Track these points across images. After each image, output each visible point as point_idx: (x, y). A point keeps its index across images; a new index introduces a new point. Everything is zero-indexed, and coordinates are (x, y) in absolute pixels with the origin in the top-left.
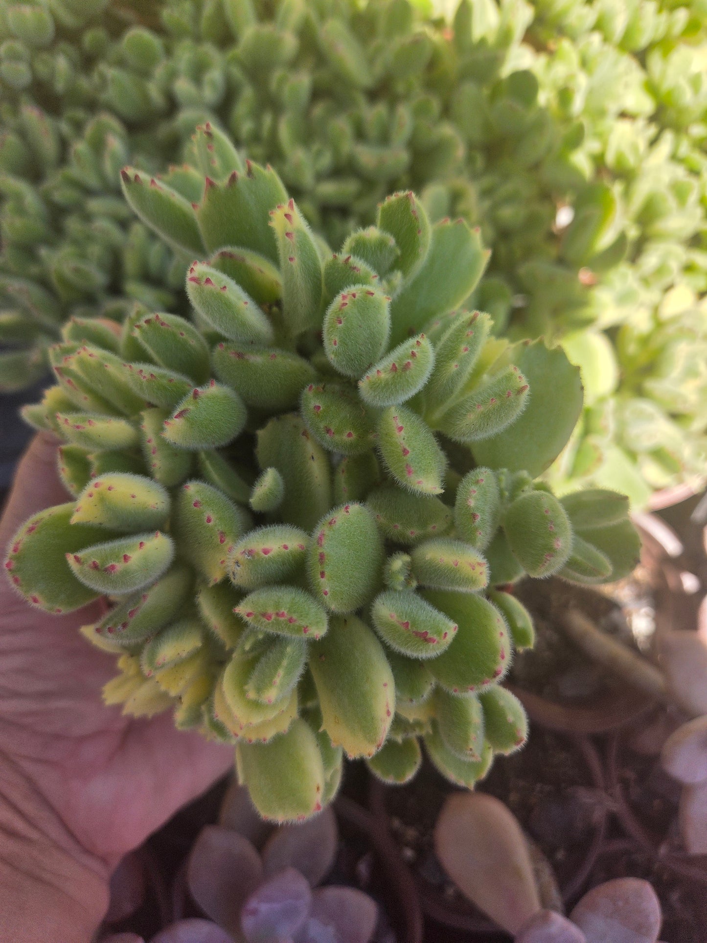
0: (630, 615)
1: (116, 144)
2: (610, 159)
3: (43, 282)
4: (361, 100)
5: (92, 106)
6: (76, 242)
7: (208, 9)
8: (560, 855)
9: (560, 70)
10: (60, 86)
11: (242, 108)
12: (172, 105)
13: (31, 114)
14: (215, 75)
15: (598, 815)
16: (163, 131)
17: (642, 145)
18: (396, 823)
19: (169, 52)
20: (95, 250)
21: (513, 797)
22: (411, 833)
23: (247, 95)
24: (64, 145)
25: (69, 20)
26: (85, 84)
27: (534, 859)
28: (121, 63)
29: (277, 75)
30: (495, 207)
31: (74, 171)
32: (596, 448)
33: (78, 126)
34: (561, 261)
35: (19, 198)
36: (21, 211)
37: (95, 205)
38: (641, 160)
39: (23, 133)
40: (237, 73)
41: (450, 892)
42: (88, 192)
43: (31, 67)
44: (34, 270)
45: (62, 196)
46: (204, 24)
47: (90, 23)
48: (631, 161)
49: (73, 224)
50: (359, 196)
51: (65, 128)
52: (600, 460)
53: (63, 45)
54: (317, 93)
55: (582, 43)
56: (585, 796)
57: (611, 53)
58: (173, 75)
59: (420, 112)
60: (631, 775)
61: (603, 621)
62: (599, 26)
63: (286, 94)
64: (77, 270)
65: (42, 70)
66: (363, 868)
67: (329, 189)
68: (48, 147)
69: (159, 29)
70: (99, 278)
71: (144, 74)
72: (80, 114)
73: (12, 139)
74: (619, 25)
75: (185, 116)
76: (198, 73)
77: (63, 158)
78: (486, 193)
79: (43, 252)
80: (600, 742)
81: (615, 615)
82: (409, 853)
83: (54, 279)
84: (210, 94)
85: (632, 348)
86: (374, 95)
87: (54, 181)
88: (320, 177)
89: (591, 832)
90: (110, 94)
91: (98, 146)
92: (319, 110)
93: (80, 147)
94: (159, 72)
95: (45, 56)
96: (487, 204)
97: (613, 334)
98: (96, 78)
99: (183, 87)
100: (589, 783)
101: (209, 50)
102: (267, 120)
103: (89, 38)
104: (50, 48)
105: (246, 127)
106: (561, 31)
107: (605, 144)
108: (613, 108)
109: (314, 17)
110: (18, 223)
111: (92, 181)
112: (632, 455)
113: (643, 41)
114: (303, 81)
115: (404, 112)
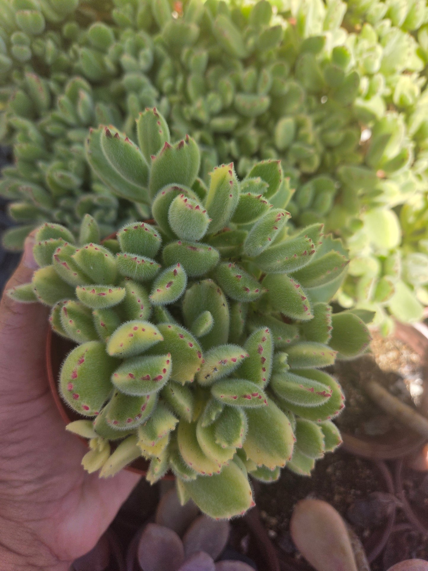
0: (409, 384)
1: (85, 97)
2: (396, 99)
3: (41, 183)
4: (239, 65)
5: (70, 71)
6: (60, 158)
7: (141, 10)
8: (366, 533)
9: (364, 44)
10: (49, 59)
11: (164, 72)
12: (120, 71)
13: (31, 78)
14: (147, 52)
15: (390, 510)
16: (114, 86)
17: (417, 91)
18: (264, 515)
19: (117, 37)
20: (73, 164)
21: (337, 498)
22: (273, 521)
23: (167, 63)
24: (52, 97)
25: (54, 17)
26: (64, 57)
27: (352, 538)
28: (87, 44)
29: (185, 51)
30: (324, 132)
31: (59, 113)
32: (390, 284)
33: (62, 84)
34: (365, 164)
35: (25, 131)
36: (27, 139)
37: (72, 135)
38: (416, 100)
39: (26, 89)
40: (161, 50)
41: (298, 557)
42: (68, 126)
43: (31, 48)
44: (35, 175)
45: (52, 129)
46: (139, 19)
47: (67, 19)
48: (410, 101)
49: (59, 147)
50: (238, 126)
51: (53, 85)
52: (393, 292)
53: (51, 34)
54: (211, 62)
55: (378, 27)
56: (381, 497)
57: (397, 33)
58: (120, 52)
59: (277, 72)
60: (410, 484)
61: (392, 388)
62: (388, 15)
63: (192, 62)
64: (62, 177)
65: (38, 49)
66: (244, 544)
67: (219, 123)
68: (43, 98)
69: (110, 22)
70: (76, 181)
71: (102, 50)
72: (62, 77)
73: (20, 93)
74: (402, 15)
75: (129, 78)
76: (136, 50)
77: (52, 105)
78: (317, 123)
79: (41, 164)
80: (391, 464)
81: (399, 384)
82: (272, 533)
83: (48, 182)
84: (144, 64)
85: (411, 219)
86: (246, 62)
87: (46, 119)
88: (213, 115)
89: (386, 520)
90: (80, 64)
91: (74, 98)
92: (212, 72)
93: (63, 99)
94: (112, 50)
95: (39, 41)
96: (319, 129)
97: (398, 210)
98: (71, 53)
99: (127, 59)
100: (385, 490)
101: (143, 35)
102: (180, 80)
103: (66, 28)
104: (42, 36)
105: (167, 84)
106: (365, 19)
107: (393, 90)
108: (400, 68)
109: (209, 13)
110: (25, 146)
111: (71, 119)
112: (411, 287)
113: (417, 25)
114: (202, 55)
115: (267, 73)
